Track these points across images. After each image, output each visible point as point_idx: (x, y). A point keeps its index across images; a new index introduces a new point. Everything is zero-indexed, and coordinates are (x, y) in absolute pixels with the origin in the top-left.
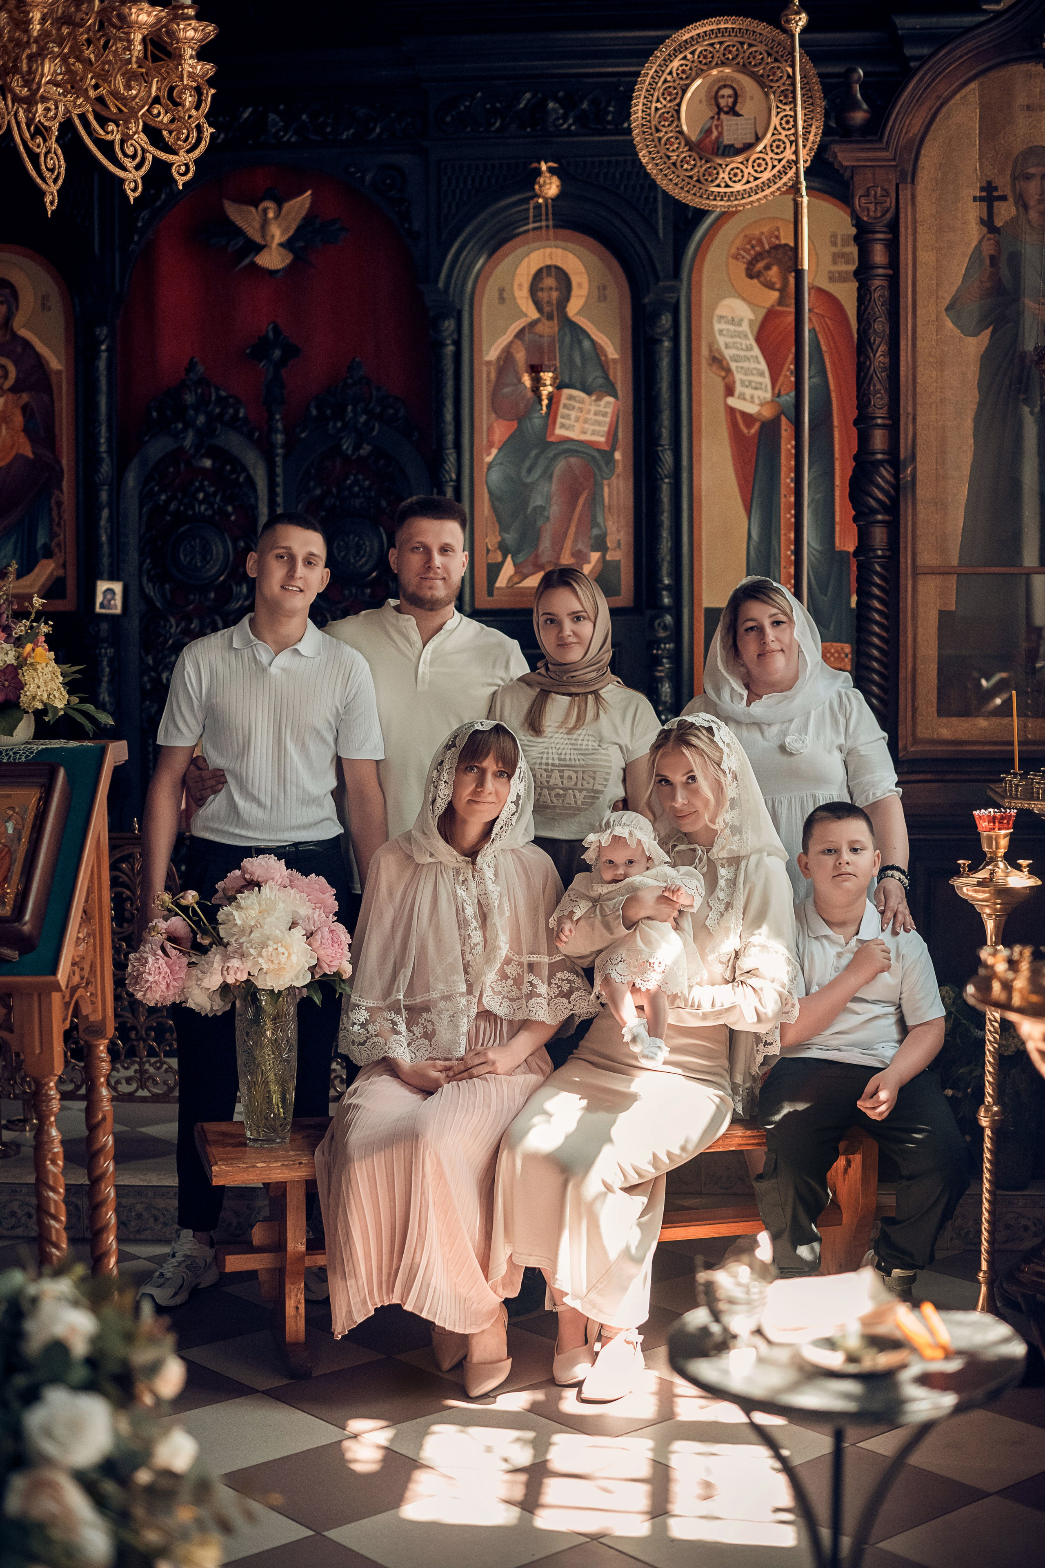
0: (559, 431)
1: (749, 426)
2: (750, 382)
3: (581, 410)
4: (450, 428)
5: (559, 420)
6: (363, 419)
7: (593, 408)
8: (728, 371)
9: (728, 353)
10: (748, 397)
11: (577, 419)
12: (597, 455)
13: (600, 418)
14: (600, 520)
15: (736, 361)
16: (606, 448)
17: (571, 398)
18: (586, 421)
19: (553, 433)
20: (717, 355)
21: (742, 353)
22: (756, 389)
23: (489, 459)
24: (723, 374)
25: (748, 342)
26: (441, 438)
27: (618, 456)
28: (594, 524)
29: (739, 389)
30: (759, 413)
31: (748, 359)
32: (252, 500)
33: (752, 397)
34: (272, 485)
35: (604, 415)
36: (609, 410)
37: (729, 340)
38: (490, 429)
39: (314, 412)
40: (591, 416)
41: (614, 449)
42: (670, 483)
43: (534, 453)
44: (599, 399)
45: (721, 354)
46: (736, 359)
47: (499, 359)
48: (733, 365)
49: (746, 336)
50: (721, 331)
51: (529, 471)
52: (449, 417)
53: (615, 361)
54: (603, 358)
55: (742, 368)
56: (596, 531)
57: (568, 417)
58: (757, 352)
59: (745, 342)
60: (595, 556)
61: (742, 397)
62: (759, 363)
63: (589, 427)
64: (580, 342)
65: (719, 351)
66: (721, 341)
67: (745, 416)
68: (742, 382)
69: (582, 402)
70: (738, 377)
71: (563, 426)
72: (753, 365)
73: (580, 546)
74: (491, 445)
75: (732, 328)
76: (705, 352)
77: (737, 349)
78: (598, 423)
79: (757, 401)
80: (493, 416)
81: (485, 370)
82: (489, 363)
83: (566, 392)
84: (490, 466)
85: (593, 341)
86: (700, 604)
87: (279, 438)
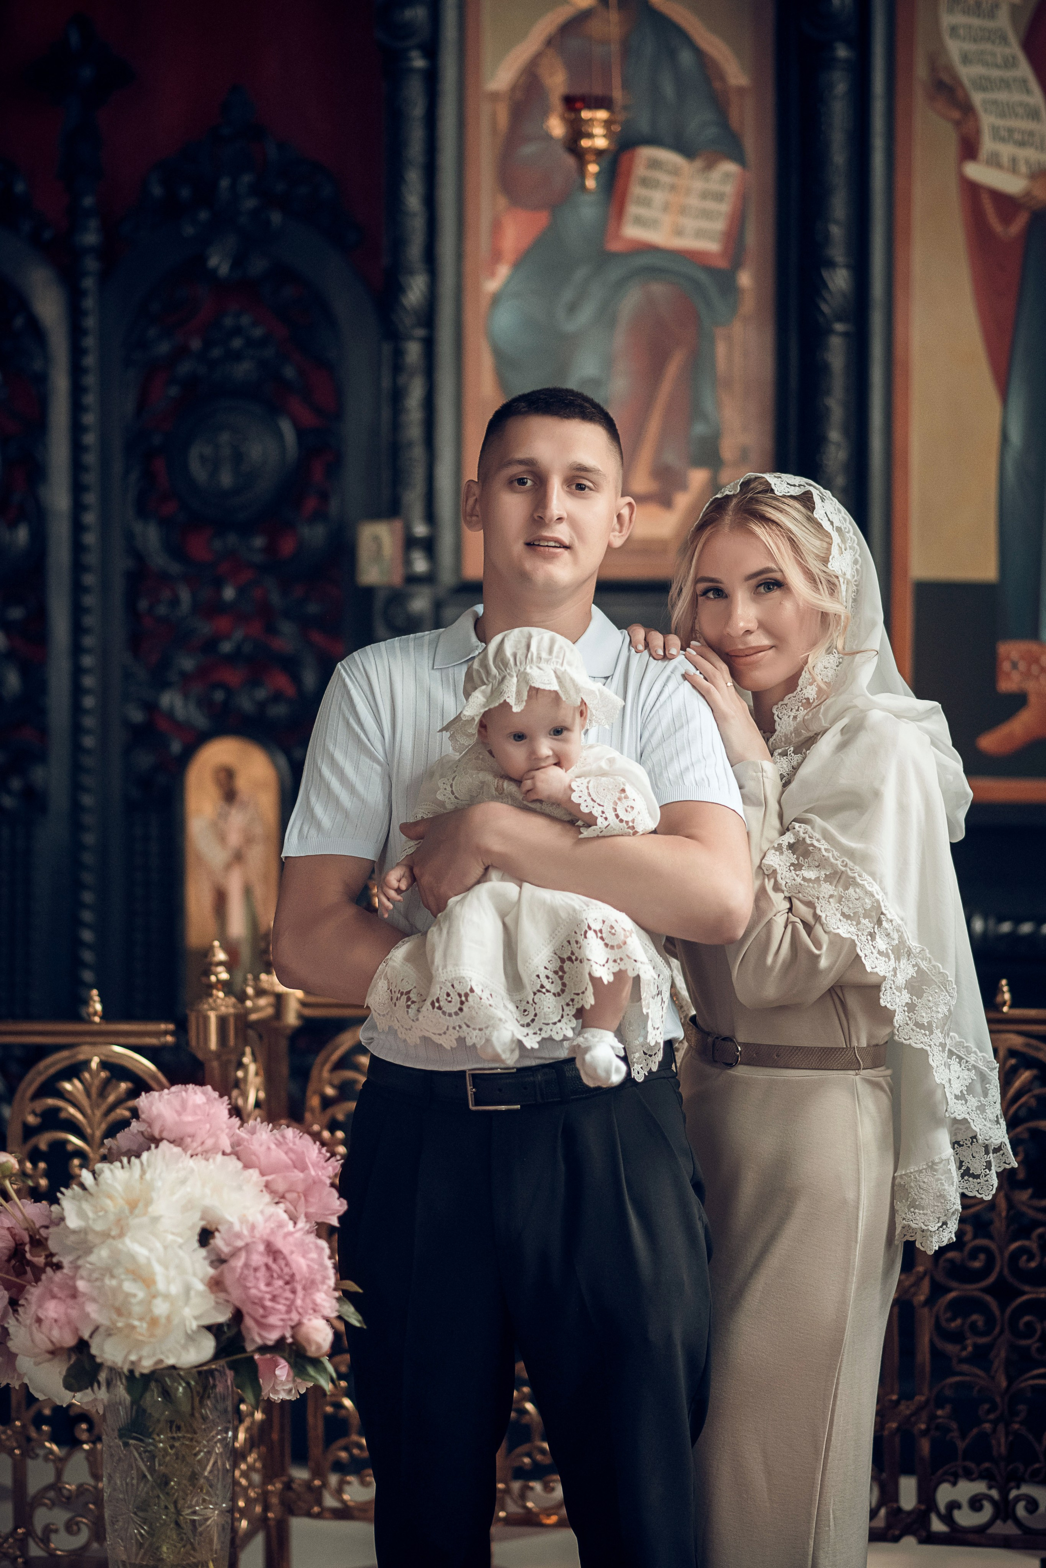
0: (632, 232)
1: (1006, 219)
2: (1010, 131)
3: (673, 188)
4: (416, 225)
5: (633, 210)
6: (250, 203)
7: (698, 185)
8: (967, 109)
9: (967, 73)
10: (1005, 160)
11: (666, 208)
12: (703, 277)
13: (711, 205)
14: (708, 405)
15: (984, 89)
16: (722, 264)
17: (654, 164)
18: (683, 210)
19: (617, 235)
20: (946, 78)
21: (996, 73)
22: (1022, 144)
23: (492, 285)
24: (956, 115)
25: (1007, 51)
26: (398, 243)
27: (745, 279)
28: (696, 412)
29: (988, 144)
30: (1028, 194)
31: (1005, 84)
32: (37, 365)
33: (1014, 160)
34: (76, 332)
35: (719, 197)
36: (729, 189)
37: (970, 47)
38: (497, 227)
39: (157, 191)
40: (694, 201)
41: (737, 263)
42: (846, 334)
43: (581, 273)
44: (710, 166)
45: (956, 78)
46: (984, 84)
47: (514, 88)
48: (977, 98)
49: (1004, 39)
50: (954, 30)
51: (573, 308)
52: (413, 201)
53: (741, 91)
54: (717, 85)
55: (995, 102)
56: (700, 429)
57: (646, 203)
58: (1024, 70)
59: (1000, 51)
60: (698, 477)
61: (994, 161)
62: (1028, 92)
63: (690, 224)
64: (672, 54)
65: (950, 69)
66: (954, 48)
67: (1000, 199)
68: (995, 131)
69: (675, 172)
70: (987, 121)
71: (639, 221)
72: (1017, 97)
73: (671, 458)
74: (496, 256)
75: (976, 22)
76: (921, 71)
77: (986, 64)
78: (706, 214)
79: (1023, 169)
80: (502, 202)
81: (486, 109)
82: (495, 97)
83: (646, 153)
84: (496, 299)
85: (699, 53)
86: (905, 570)
87: (91, 238)
